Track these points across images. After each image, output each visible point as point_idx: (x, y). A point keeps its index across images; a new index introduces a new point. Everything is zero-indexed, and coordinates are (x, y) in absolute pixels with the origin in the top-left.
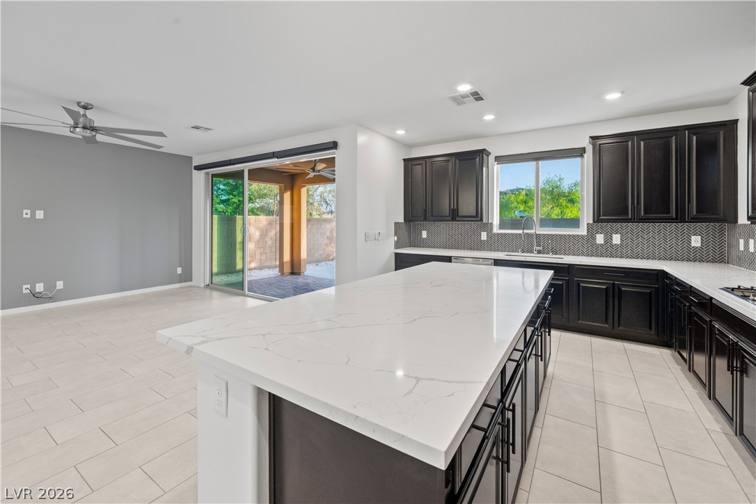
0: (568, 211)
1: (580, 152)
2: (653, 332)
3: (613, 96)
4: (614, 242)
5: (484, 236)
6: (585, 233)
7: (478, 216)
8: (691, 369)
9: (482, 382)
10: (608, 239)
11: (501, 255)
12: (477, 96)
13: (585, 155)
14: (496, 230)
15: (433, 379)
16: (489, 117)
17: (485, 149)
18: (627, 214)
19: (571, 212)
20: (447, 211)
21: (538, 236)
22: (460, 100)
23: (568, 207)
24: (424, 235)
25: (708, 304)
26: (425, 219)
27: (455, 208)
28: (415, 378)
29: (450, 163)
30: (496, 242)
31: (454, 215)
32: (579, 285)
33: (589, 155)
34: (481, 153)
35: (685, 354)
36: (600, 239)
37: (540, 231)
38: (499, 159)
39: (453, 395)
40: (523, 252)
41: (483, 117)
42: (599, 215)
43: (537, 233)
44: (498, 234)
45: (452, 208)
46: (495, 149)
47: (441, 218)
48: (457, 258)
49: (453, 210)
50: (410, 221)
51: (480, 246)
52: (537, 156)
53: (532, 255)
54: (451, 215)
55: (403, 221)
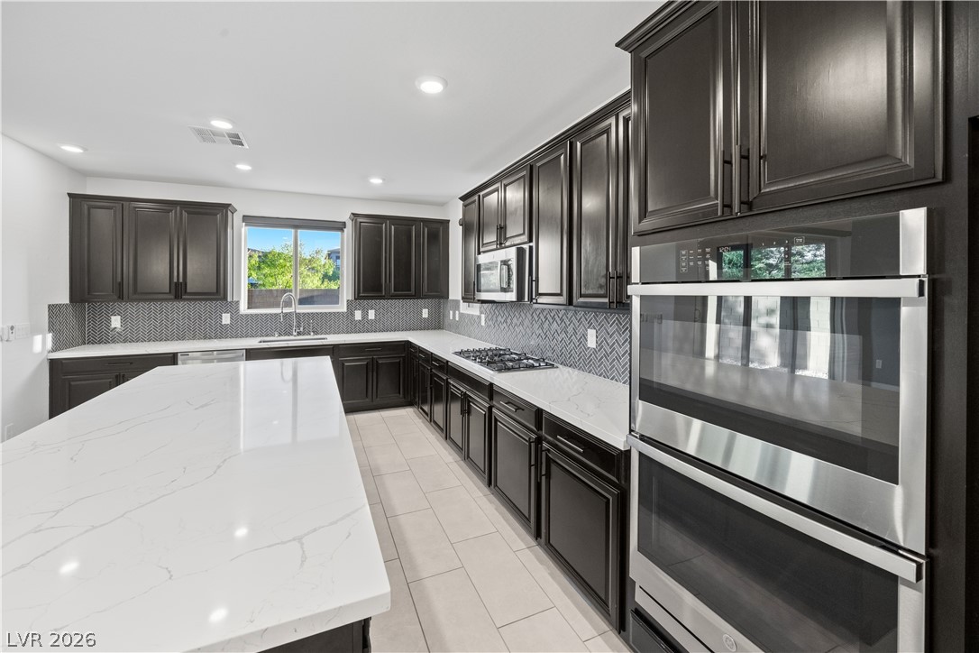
0: (308, 280)
1: (340, 227)
2: (401, 395)
3: (376, 181)
4: (370, 318)
5: (226, 319)
6: (345, 310)
7: (217, 292)
8: (432, 420)
9: (364, 505)
10: (365, 315)
11: (254, 343)
12: (236, 140)
13: (345, 230)
14: (243, 308)
15: (315, 530)
16: (244, 167)
17: (230, 205)
18: (381, 291)
19: (312, 281)
20: (165, 285)
21: (298, 315)
22: (208, 136)
23: (309, 276)
24: (116, 322)
25: (445, 366)
26: (121, 297)
27: (181, 280)
28: (294, 539)
29: (172, 215)
30: (243, 327)
31: (179, 291)
32: (343, 365)
33: (349, 230)
34: (224, 208)
35: (426, 408)
36: (358, 315)
37: (300, 309)
38: (248, 219)
39: (350, 534)
40: (280, 335)
41: (235, 164)
42: (359, 293)
43: (297, 311)
44: (247, 315)
45: (175, 280)
46: (243, 206)
47: (149, 296)
48: (185, 354)
49: (177, 284)
50: (83, 301)
51: (222, 333)
52: (296, 223)
53: (291, 337)
54: (173, 291)
55: (67, 301)
